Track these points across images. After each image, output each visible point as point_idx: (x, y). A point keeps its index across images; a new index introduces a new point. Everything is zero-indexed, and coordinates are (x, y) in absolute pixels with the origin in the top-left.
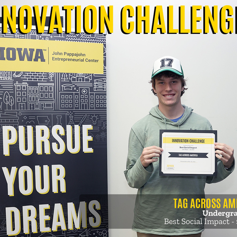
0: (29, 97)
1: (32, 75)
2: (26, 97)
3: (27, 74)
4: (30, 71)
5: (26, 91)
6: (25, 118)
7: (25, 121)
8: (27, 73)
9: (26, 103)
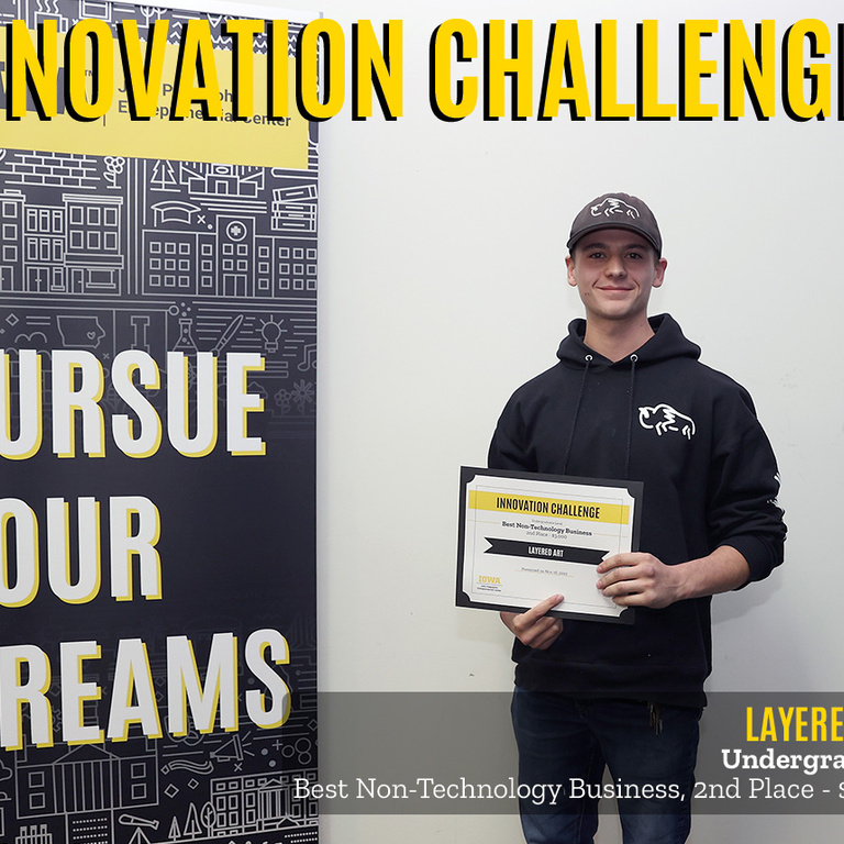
0: (29, 243)
1: (39, 161)
2: (18, 243)
3: (20, 160)
4: (35, 149)
5: (18, 221)
6: (12, 320)
7: (12, 332)
8: (24, 156)
9: (18, 266)
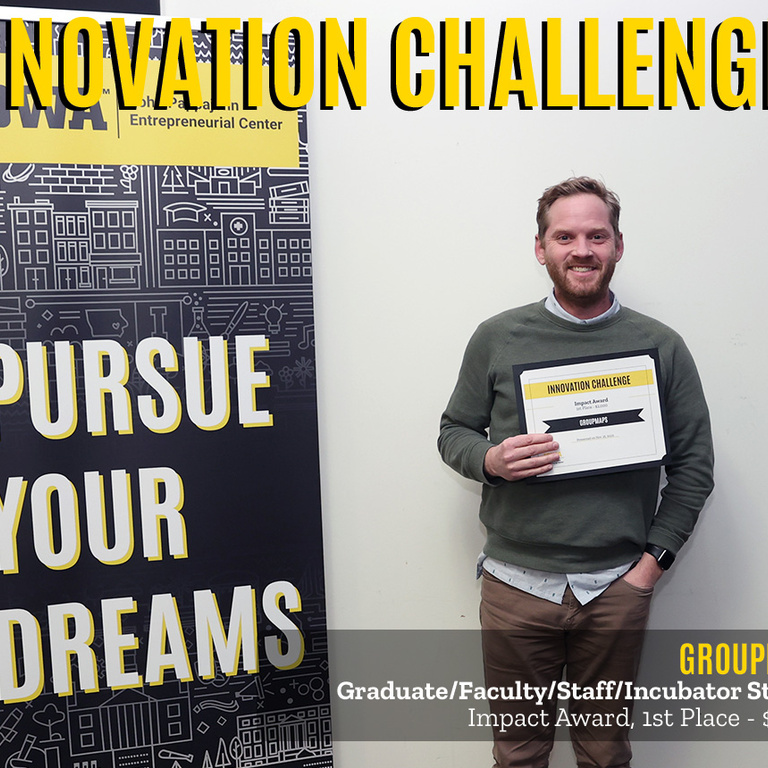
0: (59, 246)
1: (64, 173)
2: (49, 247)
3: (47, 173)
4: (59, 162)
5: (48, 227)
6: (47, 315)
7: (48, 325)
8: (50, 169)
9: (50, 267)
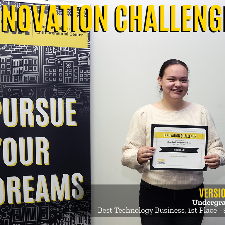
2: (11, 69)
4: (15, 44)
5: (11, 63)
6: (10, 90)
7: (10, 93)
8: (12, 46)
